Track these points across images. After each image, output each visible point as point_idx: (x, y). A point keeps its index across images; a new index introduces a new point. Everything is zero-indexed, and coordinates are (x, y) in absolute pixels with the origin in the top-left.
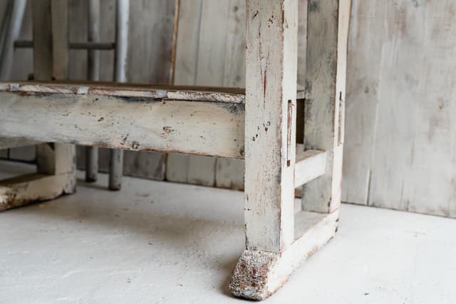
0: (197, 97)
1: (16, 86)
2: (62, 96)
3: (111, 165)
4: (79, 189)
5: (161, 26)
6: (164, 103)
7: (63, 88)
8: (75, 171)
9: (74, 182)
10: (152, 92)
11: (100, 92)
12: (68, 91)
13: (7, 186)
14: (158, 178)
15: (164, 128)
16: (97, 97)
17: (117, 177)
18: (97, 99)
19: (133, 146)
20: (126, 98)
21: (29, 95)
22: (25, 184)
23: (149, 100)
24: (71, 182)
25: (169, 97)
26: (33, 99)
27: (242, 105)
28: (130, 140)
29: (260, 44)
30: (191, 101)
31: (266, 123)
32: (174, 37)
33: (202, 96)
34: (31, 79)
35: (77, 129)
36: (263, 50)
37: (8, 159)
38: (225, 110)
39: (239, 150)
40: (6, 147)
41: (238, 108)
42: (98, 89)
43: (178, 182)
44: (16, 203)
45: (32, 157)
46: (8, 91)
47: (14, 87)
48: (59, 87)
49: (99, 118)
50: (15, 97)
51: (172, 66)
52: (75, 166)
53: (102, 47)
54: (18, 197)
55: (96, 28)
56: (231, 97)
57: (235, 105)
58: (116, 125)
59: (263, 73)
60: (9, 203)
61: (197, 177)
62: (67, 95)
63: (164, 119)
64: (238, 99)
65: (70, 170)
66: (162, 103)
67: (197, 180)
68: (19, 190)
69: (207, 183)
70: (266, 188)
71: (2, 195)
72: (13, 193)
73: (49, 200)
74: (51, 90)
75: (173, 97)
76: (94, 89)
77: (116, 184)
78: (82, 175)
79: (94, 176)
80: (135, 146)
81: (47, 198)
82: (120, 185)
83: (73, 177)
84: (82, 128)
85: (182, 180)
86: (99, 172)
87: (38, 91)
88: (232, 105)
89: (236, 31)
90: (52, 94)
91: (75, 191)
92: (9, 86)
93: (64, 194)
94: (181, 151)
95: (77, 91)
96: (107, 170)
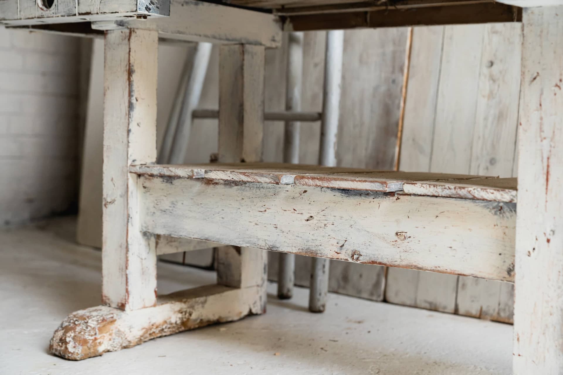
0: (447, 192)
1: (200, 171)
2: (259, 186)
3: (313, 277)
4: (269, 308)
5: (383, 89)
6: (398, 199)
7: (262, 175)
8: (266, 283)
9: (264, 298)
10: (382, 183)
11: (311, 182)
12: (267, 180)
13: (180, 301)
14: (374, 298)
15: (397, 234)
16: (305, 188)
17: (320, 294)
18: (305, 192)
19: (353, 256)
20: (345, 191)
21: (217, 183)
22: (202, 299)
23: (376, 194)
24: (261, 297)
25: (406, 191)
26: (220, 189)
27: (512, 206)
28: (349, 248)
29: (541, 119)
30: (436, 197)
31: (548, 232)
32: (402, 104)
33: (453, 191)
34: (214, 160)
35: (278, 230)
36: (545, 128)
37: (183, 264)
38: (486, 211)
39: (505, 268)
40: (181, 250)
41: (506, 208)
42: (308, 178)
43: (404, 305)
44: (191, 325)
45: (207, 261)
46: (190, 178)
47: (197, 173)
48: (256, 174)
49: (307, 216)
50: (198, 186)
51: (398, 142)
52: (266, 277)
53: (303, 118)
54: (194, 316)
55: (297, 93)
56: (495, 192)
57: (501, 204)
58: (330, 226)
59: (545, 160)
60: (183, 323)
61: (430, 299)
62: (265, 185)
63: (397, 221)
64: (505, 196)
65: (260, 282)
66: (395, 198)
67: (430, 303)
68: (196, 307)
69: (445, 308)
70: (547, 326)
71: (175, 312)
72: (188, 310)
73: (232, 322)
74: (244, 178)
75: (411, 192)
76: (303, 178)
77: (319, 304)
78: (274, 289)
79: (289, 290)
80: (355, 257)
81: (230, 319)
82: (324, 306)
83: (262, 292)
84: (284, 229)
85: (408, 302)
86: (295, 285)
87: (229, 179)
88: (496, 204)
89: (491, 95)
90: (245, 183)
91: (264, 311)
92: (192, 171)
93: (251, 314)
94: (420, 266)
95: (279, 180)
96: (307, 283)
